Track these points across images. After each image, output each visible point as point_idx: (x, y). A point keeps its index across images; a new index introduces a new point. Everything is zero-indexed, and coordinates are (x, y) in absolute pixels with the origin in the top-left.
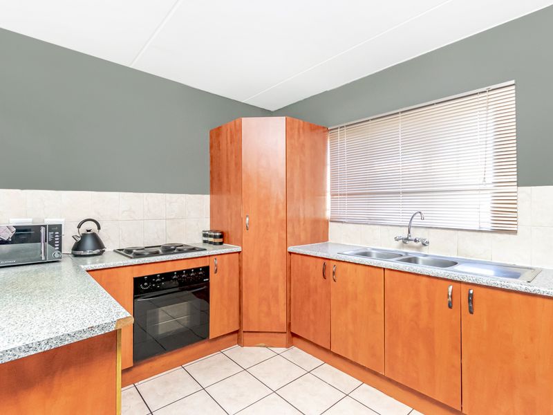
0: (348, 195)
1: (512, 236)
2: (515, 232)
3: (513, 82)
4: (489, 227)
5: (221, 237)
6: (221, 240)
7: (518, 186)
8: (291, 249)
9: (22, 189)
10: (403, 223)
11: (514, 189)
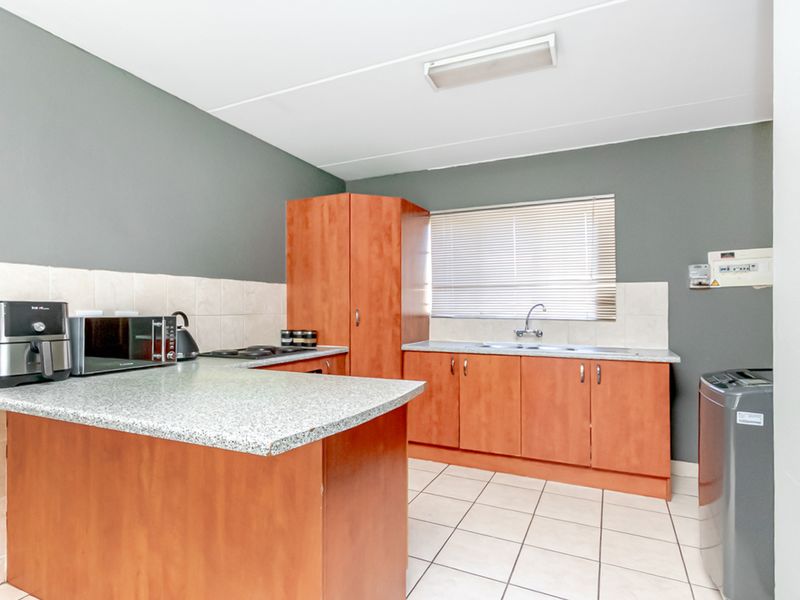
0: (455, 287)
1: (611, 323)
2: (614, 320)
3: (613, 195)
4: (594, 316)
5: (314, 336)
6: (314, 341)
7: (617, 282)
8: (405, 347)
9: (90, 269)
10: (520, 316)
11: (614, 285)
